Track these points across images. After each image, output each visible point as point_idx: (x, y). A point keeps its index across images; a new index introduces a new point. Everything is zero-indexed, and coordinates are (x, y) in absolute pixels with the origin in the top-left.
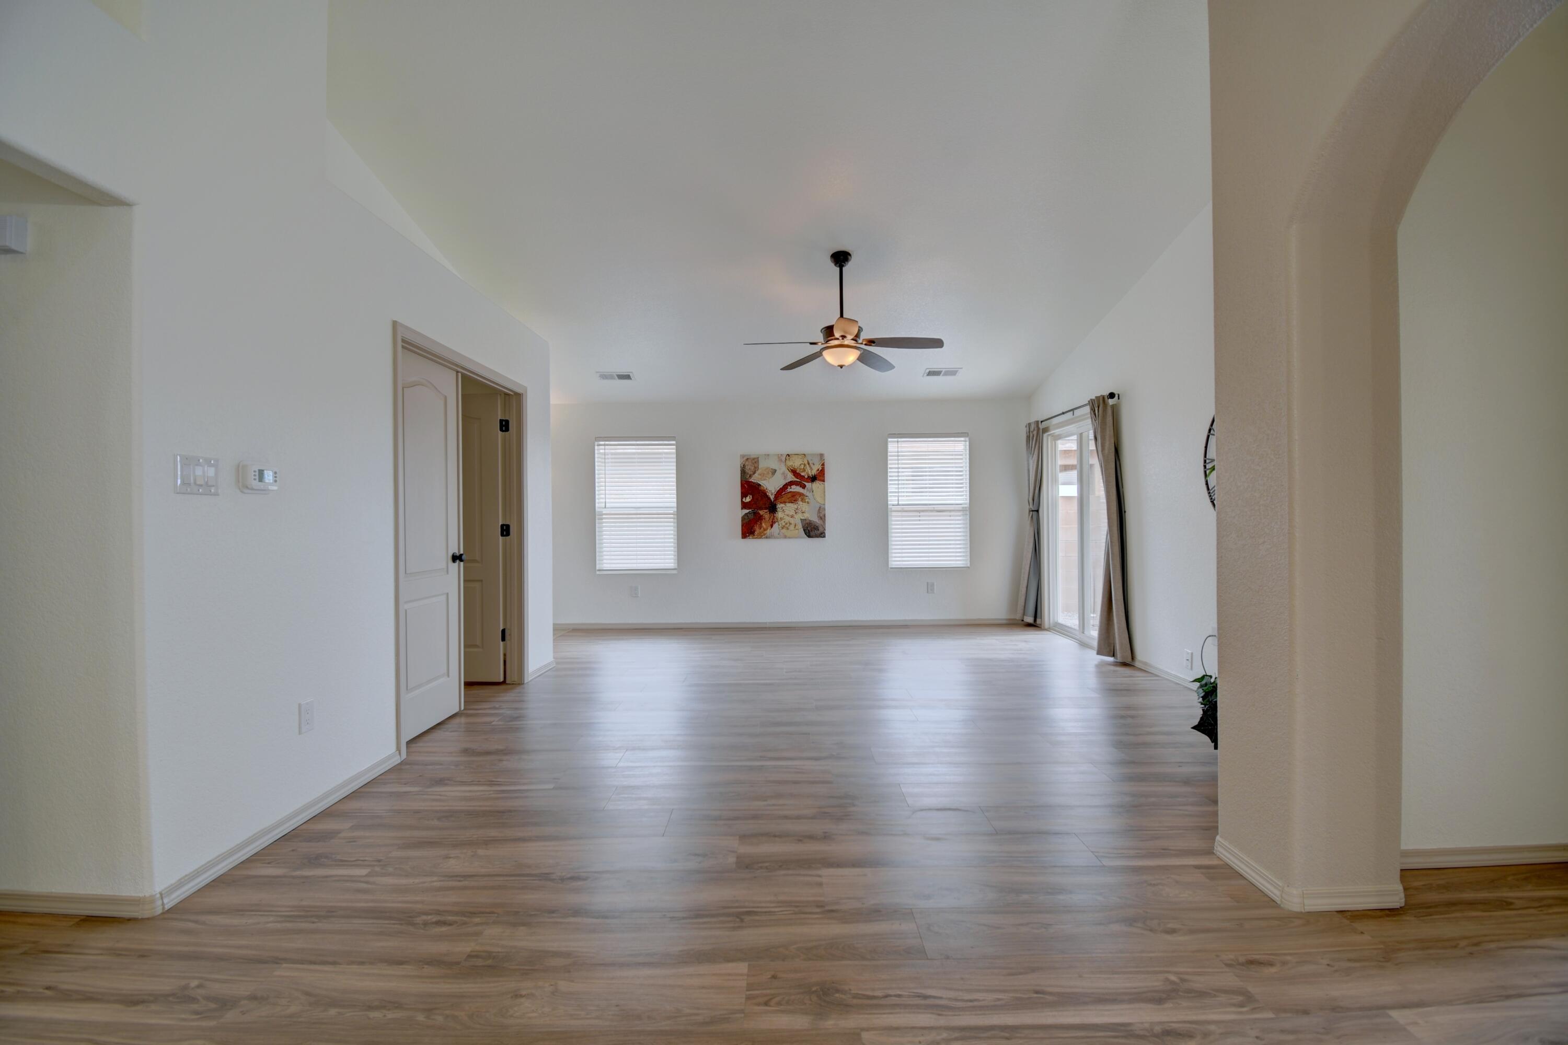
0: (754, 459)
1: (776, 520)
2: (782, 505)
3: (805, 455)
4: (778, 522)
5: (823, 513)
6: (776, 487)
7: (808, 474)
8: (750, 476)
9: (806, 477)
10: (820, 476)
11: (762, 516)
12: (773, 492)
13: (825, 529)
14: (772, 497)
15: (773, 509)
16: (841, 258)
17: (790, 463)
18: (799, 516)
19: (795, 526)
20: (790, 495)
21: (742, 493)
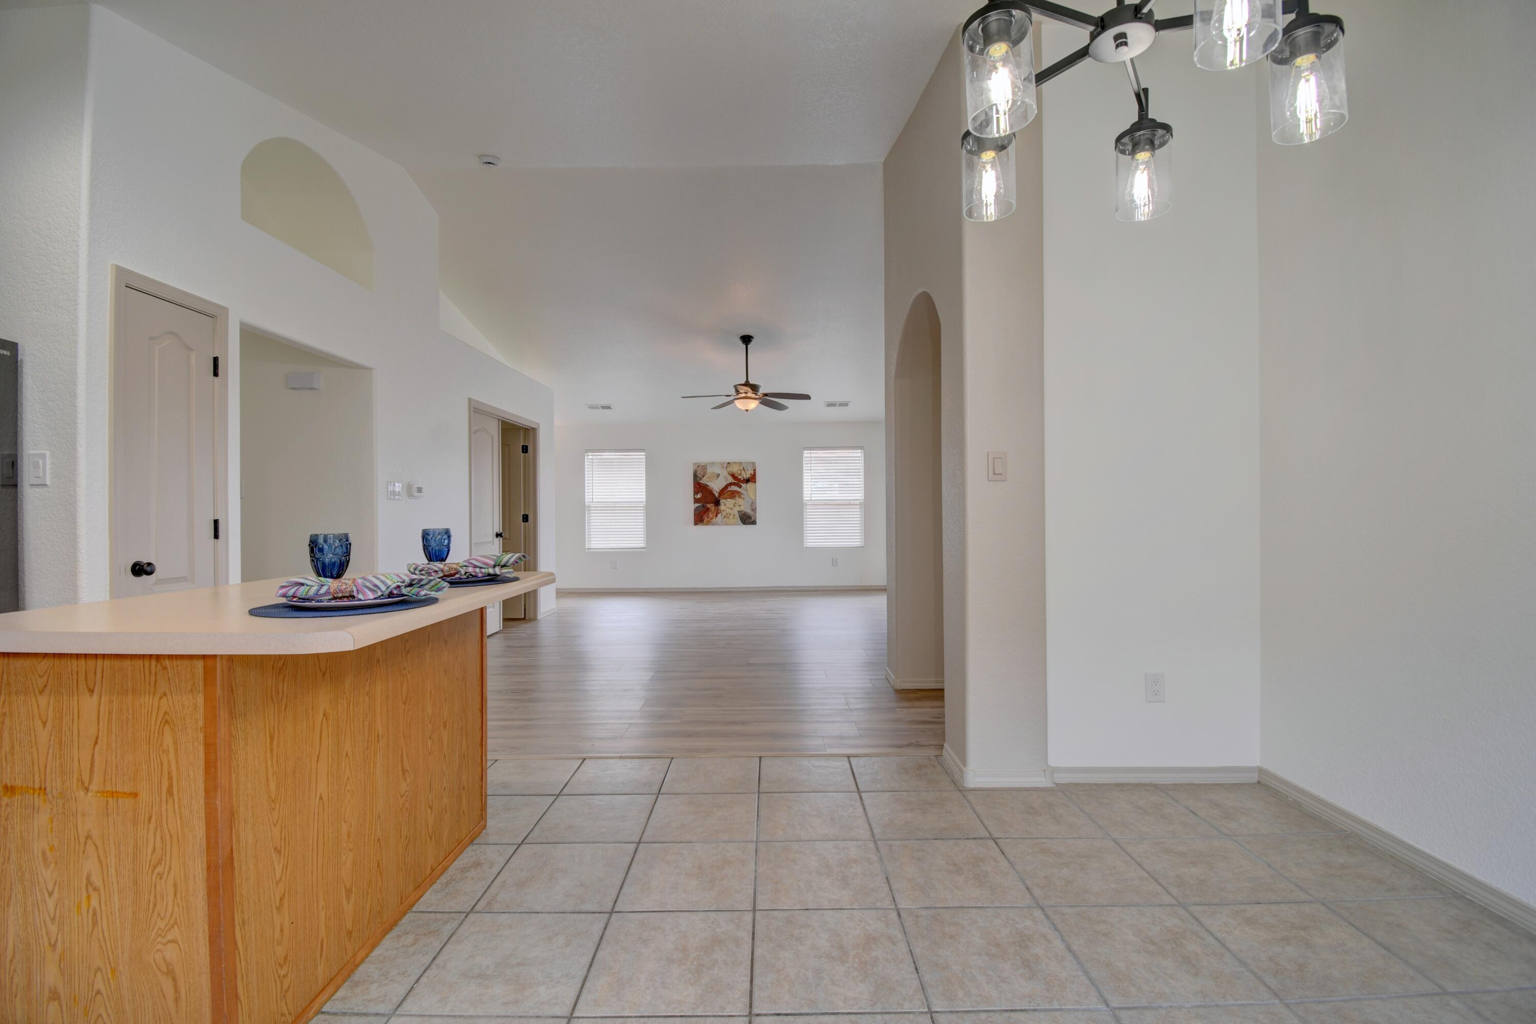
0: (703, 466)
1: (719, 511)
2: (725, 500)
3: (741, 463)
4: (721, 513)
5: (754, 506)
6: (720, 487)
7: (743, 477)
8: (701, 479)
9: (742, 479)
10: (752, 479)
11: (708, 509)
12: (717, 490)
13: (756, 519)
14: (717, 495)
15: (717, 503)
16: (747, 339)
17: (730, 469)
18: (737, 509)
19: (734, 515)
20: (730, 493)
21: (694, 491)
